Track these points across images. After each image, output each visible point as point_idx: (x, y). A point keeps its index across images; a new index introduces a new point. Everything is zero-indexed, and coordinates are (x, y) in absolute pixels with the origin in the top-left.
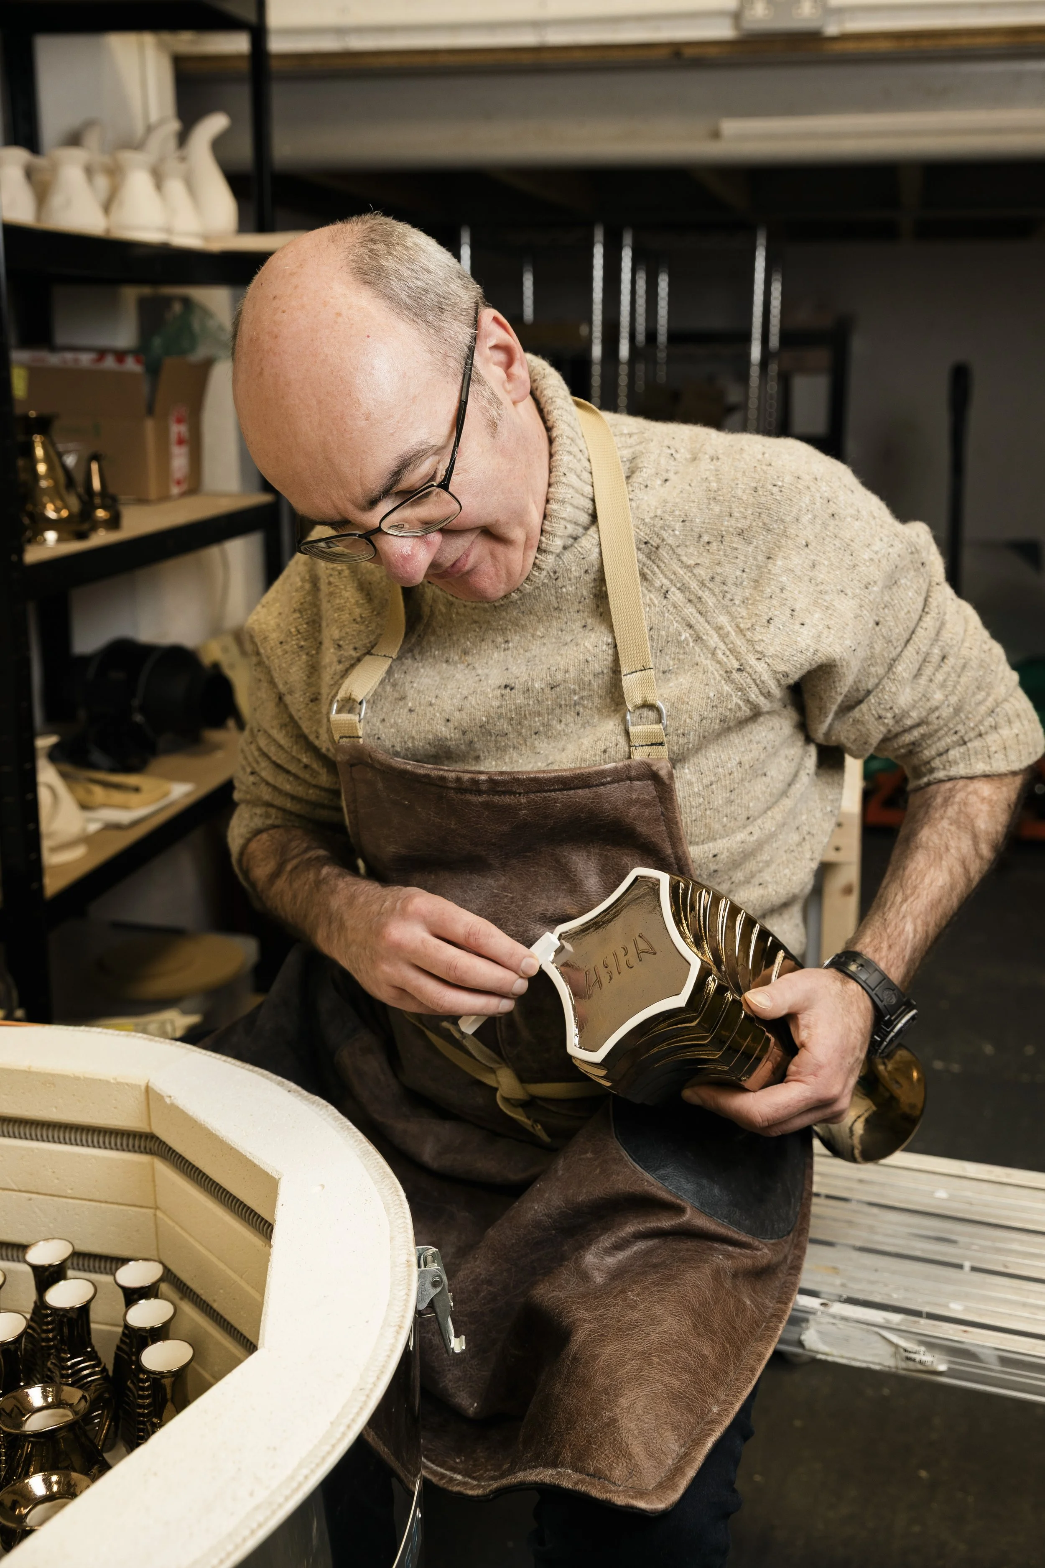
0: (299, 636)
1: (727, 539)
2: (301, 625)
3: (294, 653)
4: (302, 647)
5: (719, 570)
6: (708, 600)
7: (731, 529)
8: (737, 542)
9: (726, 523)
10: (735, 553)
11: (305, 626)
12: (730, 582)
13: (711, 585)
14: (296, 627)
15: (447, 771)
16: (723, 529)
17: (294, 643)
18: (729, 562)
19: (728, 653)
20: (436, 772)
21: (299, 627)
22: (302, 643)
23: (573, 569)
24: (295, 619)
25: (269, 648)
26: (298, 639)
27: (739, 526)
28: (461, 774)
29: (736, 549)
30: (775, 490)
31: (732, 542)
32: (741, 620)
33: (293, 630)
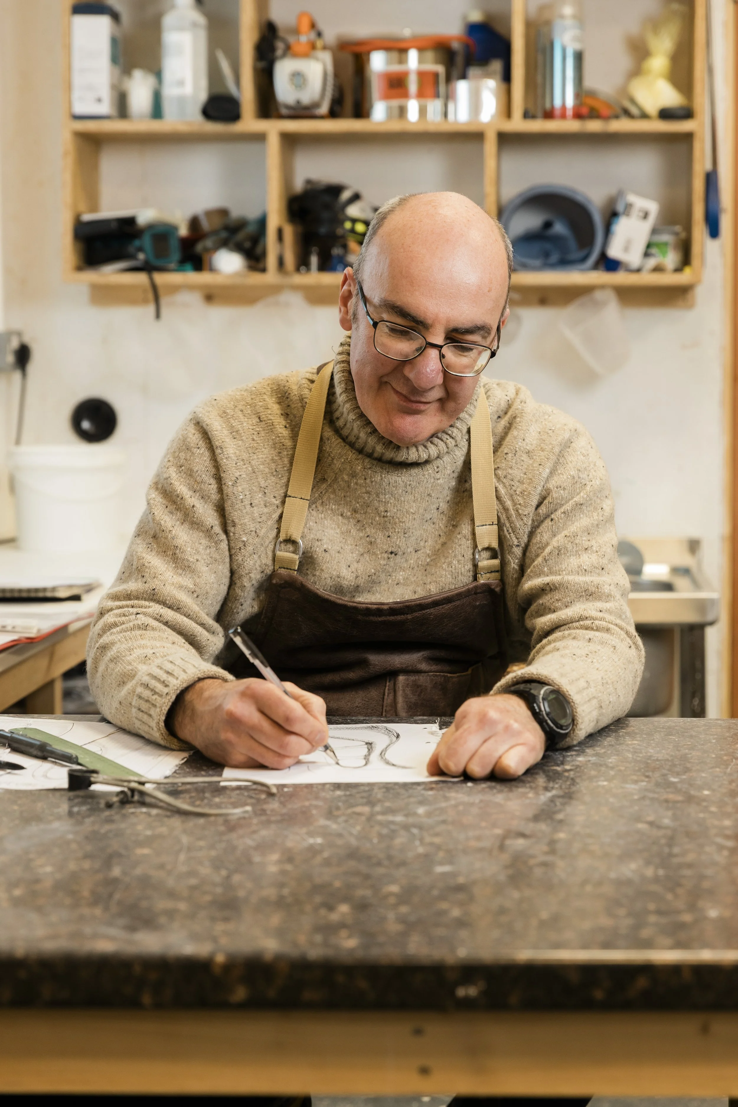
5: (510, 471)
7: (522, 448)
8: (525, 457)
9: (520, 443)
10: (522, 463)
12: (516, 480)
13: (504, 480)
16: (517, 446)
18: (518, 468)
19: (510, 530)
23: (448, 468)
27: (528, 448)
29: (523, 461)
30: (550, 432)
31: (521, 456)
32: (519, 506)
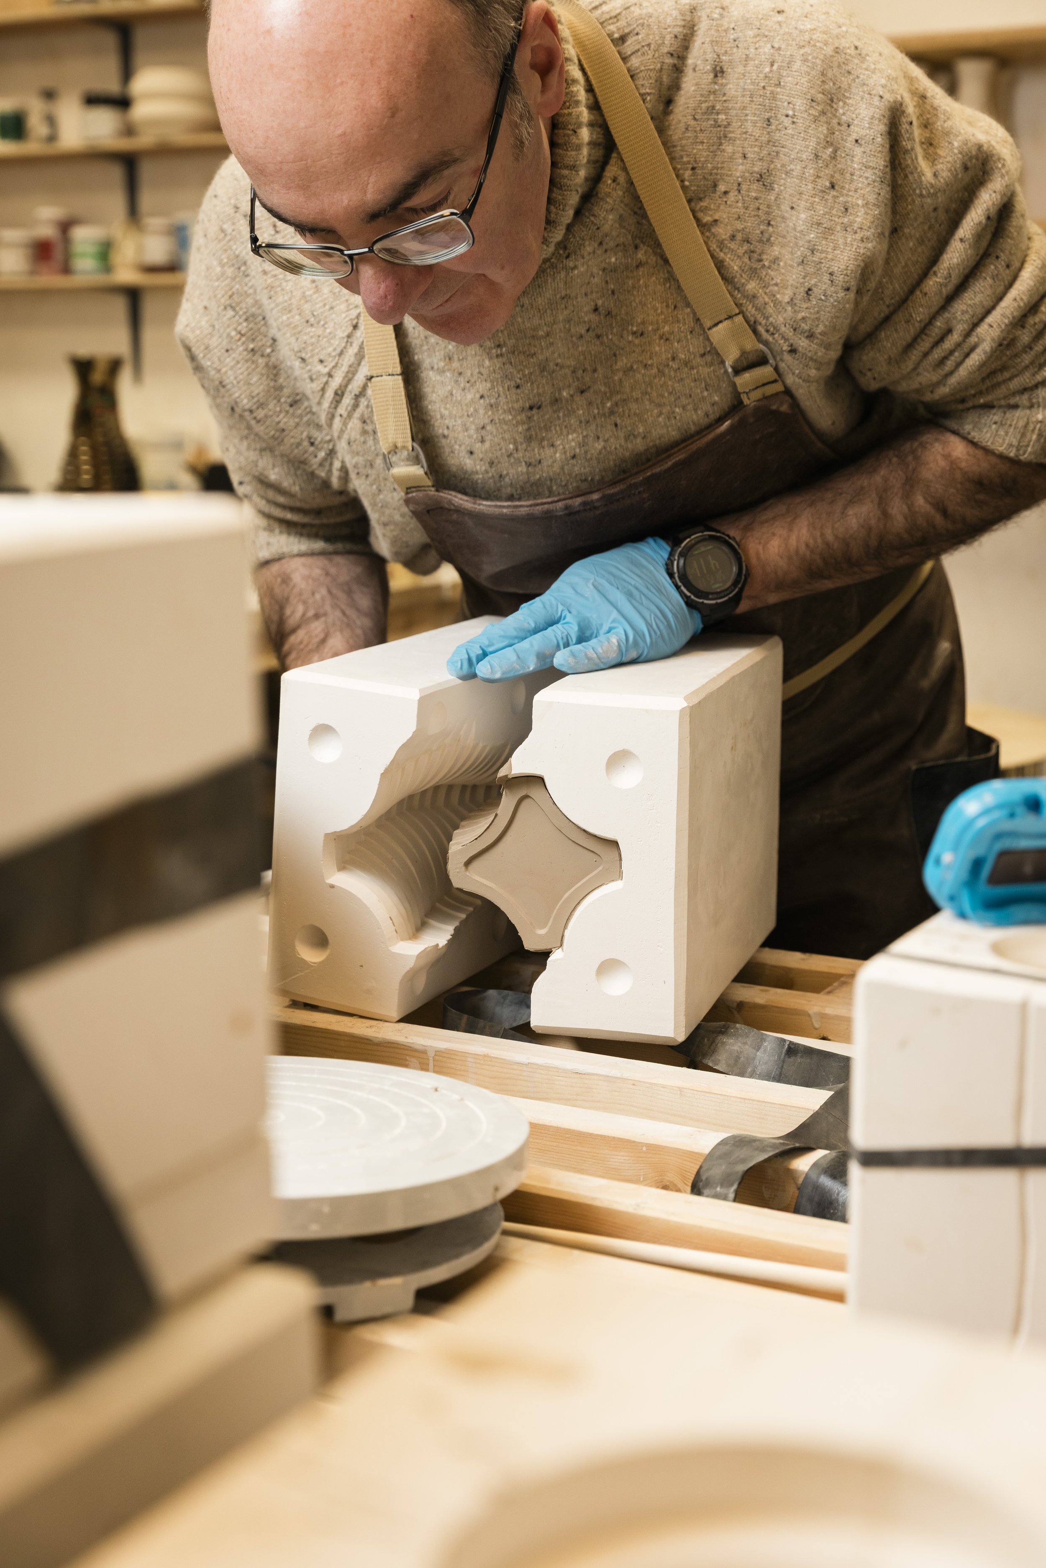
0: (243, 339)
1: (744, 187)
2: (240, 324)
3: (247, 361)
4: (253, 350)
6: (732, 264)
11: (245, 324)
14: (235, 329)
15: (552, 503)
17: (241, 349)
20: (539, 508)
21: (239, 328)
22: (251, 346)
24: (230, 319)
25: (216, 359)
26: (243, 343)
28: (569, 502)
33: (233, 333)
